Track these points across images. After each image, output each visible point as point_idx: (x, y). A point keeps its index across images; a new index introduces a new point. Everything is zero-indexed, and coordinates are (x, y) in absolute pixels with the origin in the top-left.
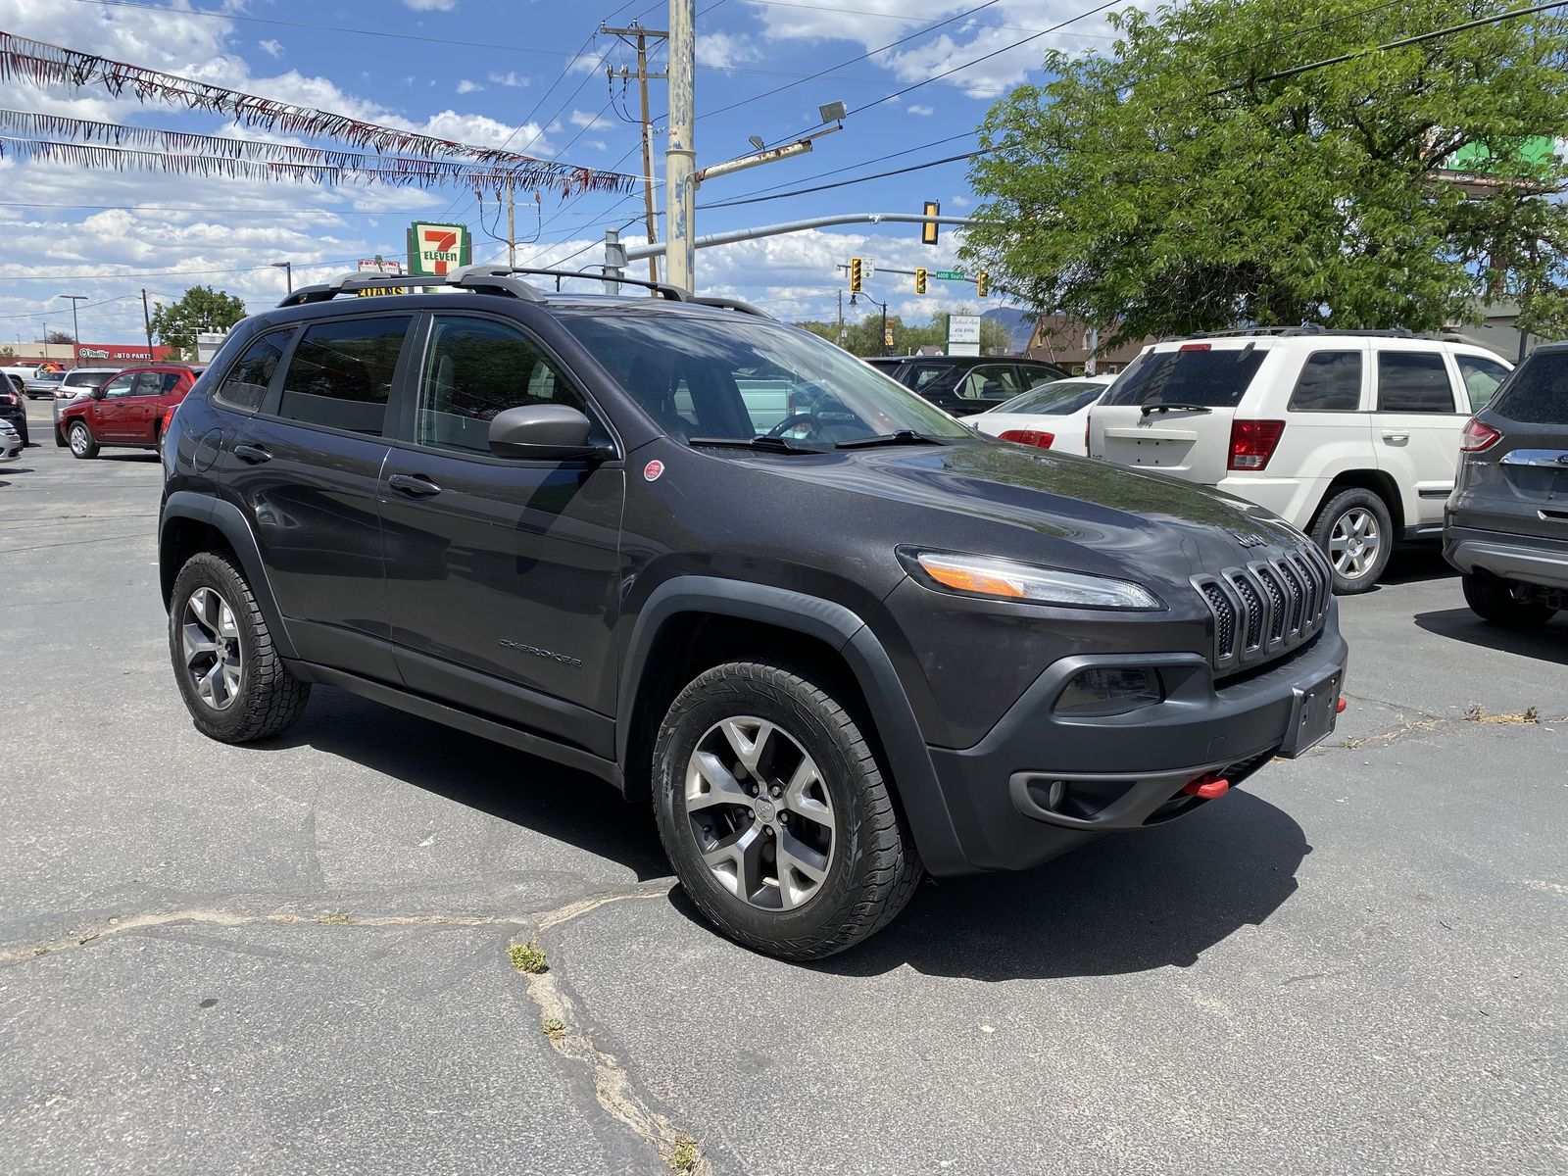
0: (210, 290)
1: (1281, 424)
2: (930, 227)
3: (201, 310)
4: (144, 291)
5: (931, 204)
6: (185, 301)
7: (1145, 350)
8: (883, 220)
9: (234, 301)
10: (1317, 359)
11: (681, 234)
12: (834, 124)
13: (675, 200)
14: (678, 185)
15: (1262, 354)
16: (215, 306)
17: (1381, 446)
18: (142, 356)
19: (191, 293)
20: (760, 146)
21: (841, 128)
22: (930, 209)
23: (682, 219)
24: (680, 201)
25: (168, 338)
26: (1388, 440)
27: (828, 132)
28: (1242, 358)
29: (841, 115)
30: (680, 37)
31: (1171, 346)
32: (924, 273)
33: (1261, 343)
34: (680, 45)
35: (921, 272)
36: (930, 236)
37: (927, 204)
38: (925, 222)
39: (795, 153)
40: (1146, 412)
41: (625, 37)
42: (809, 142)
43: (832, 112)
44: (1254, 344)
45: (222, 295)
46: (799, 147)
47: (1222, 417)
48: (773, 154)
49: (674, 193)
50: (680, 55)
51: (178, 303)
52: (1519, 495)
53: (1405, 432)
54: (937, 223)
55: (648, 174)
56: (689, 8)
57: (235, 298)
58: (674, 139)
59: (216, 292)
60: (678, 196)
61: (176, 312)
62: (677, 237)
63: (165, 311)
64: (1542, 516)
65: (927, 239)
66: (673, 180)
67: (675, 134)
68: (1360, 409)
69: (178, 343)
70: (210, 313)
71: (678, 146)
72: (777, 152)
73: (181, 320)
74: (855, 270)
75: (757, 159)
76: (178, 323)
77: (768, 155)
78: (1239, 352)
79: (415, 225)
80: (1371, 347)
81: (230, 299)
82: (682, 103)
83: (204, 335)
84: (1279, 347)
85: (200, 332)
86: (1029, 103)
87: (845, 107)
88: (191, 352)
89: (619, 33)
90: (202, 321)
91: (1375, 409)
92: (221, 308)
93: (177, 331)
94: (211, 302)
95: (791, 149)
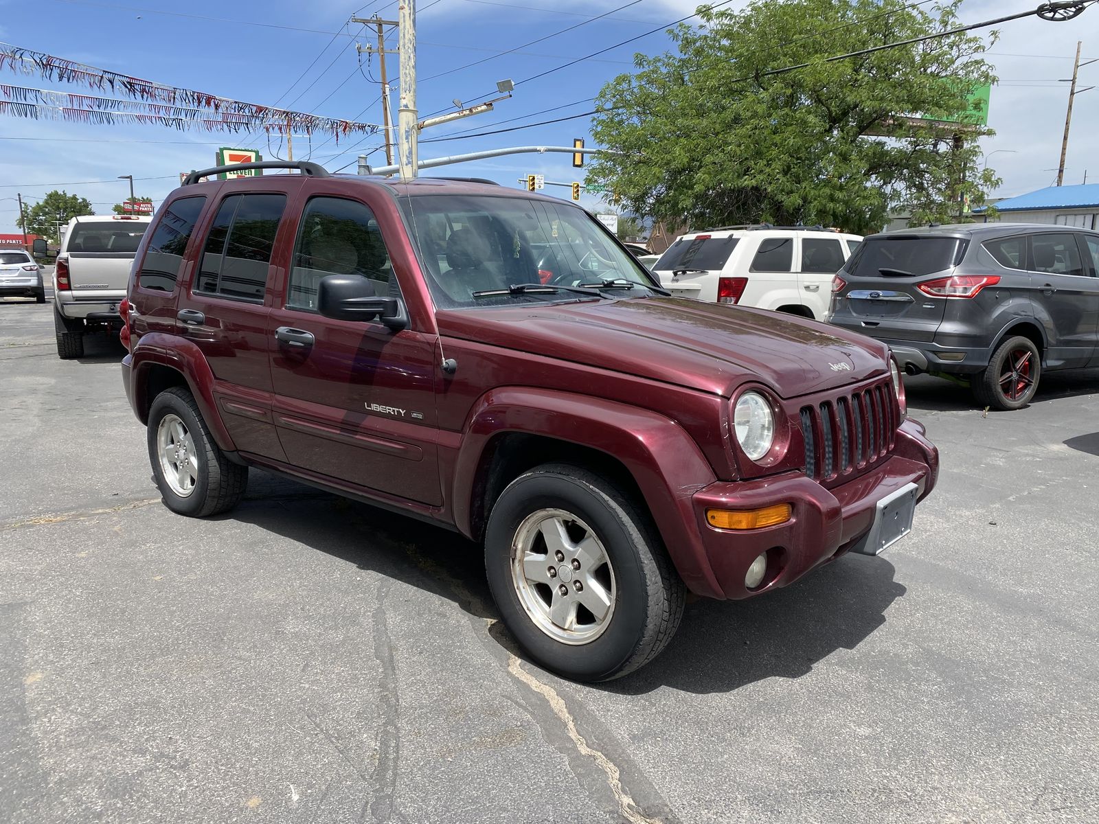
0: (65, 194)
1: (746, 279)
2: (578, 156)
3: (58, 208)
4: (19, 195)
5: (578, 140)
6: (46, 202)
7: (678, 238)
8: (546, 151)
9: (83, 202)
10: (767, 243)
11: (409, 163)
12: (506, 93)
13: (405, 141)
14: (406, 131)
15: (738, 240)
16: (69, 205)
17: (804, 293)
18: (14, 242)
19: (50, 196)
20: (460, 107)
21: (511, 96)
22: (578, 143)
23: (410, 153)
24: (408, 142)
25: (34, 228)
26: (807, 288)
27: (503, 98)
28: (725, 243)
29: (511, 89)
30: (406, 35)
31: (691, 237)
32: (578, 186)
33: (737, 234)
34: (406, 41)
35: (575, 185)
36: (578, 162)
37: (575, 140)
38: (574, 153)
39: (482, 111)
40: (675, 274)
41: (369, 24)
42: (491, 104)
43: (505, 86)
44: (733, 235)
45: (74, 198)
46: (484, 107)
47: (714, 275)
48: (468, 112)
49: (404, 137)
50: (407, 48)
51: (41, 203)
52: (855, 314)
53: (817, 284)
54: (583, 153)
55: (387, 124)
56: (412, 18)
57: (83, 199)
58: (404, 102)
59: (69, 195)
60: (407, 138)
61: (39, 209)
62: (406, 165)
63: (30, 208)
64: (863, 325)
65: (576, 164)
66: (403, 128)
67: (404, 98)
68: (792, 271)
69: (40, 231)
70: (64, 211)
71: (406, 106)
72: (471, 110)
73: (43, 215)
74: (531, 183)
75: (458, 115)
76: (41, 217)
77: (464, 112)
78: (724, 240)
79: (222, 150)
80: (797, 236)
81: (80, 200)
82: (408, 79)
83: (64, 226)
84: (746, 236)
85: (61, 224)
86: (625, 86)
87: (513, 83)
88: (52, 238)
89: (365, 22)
90: (60, 217)
91: (800, 271)
92: (74, 207)
93: (40, 224)
94: (66, 202)
95: (479, 109)
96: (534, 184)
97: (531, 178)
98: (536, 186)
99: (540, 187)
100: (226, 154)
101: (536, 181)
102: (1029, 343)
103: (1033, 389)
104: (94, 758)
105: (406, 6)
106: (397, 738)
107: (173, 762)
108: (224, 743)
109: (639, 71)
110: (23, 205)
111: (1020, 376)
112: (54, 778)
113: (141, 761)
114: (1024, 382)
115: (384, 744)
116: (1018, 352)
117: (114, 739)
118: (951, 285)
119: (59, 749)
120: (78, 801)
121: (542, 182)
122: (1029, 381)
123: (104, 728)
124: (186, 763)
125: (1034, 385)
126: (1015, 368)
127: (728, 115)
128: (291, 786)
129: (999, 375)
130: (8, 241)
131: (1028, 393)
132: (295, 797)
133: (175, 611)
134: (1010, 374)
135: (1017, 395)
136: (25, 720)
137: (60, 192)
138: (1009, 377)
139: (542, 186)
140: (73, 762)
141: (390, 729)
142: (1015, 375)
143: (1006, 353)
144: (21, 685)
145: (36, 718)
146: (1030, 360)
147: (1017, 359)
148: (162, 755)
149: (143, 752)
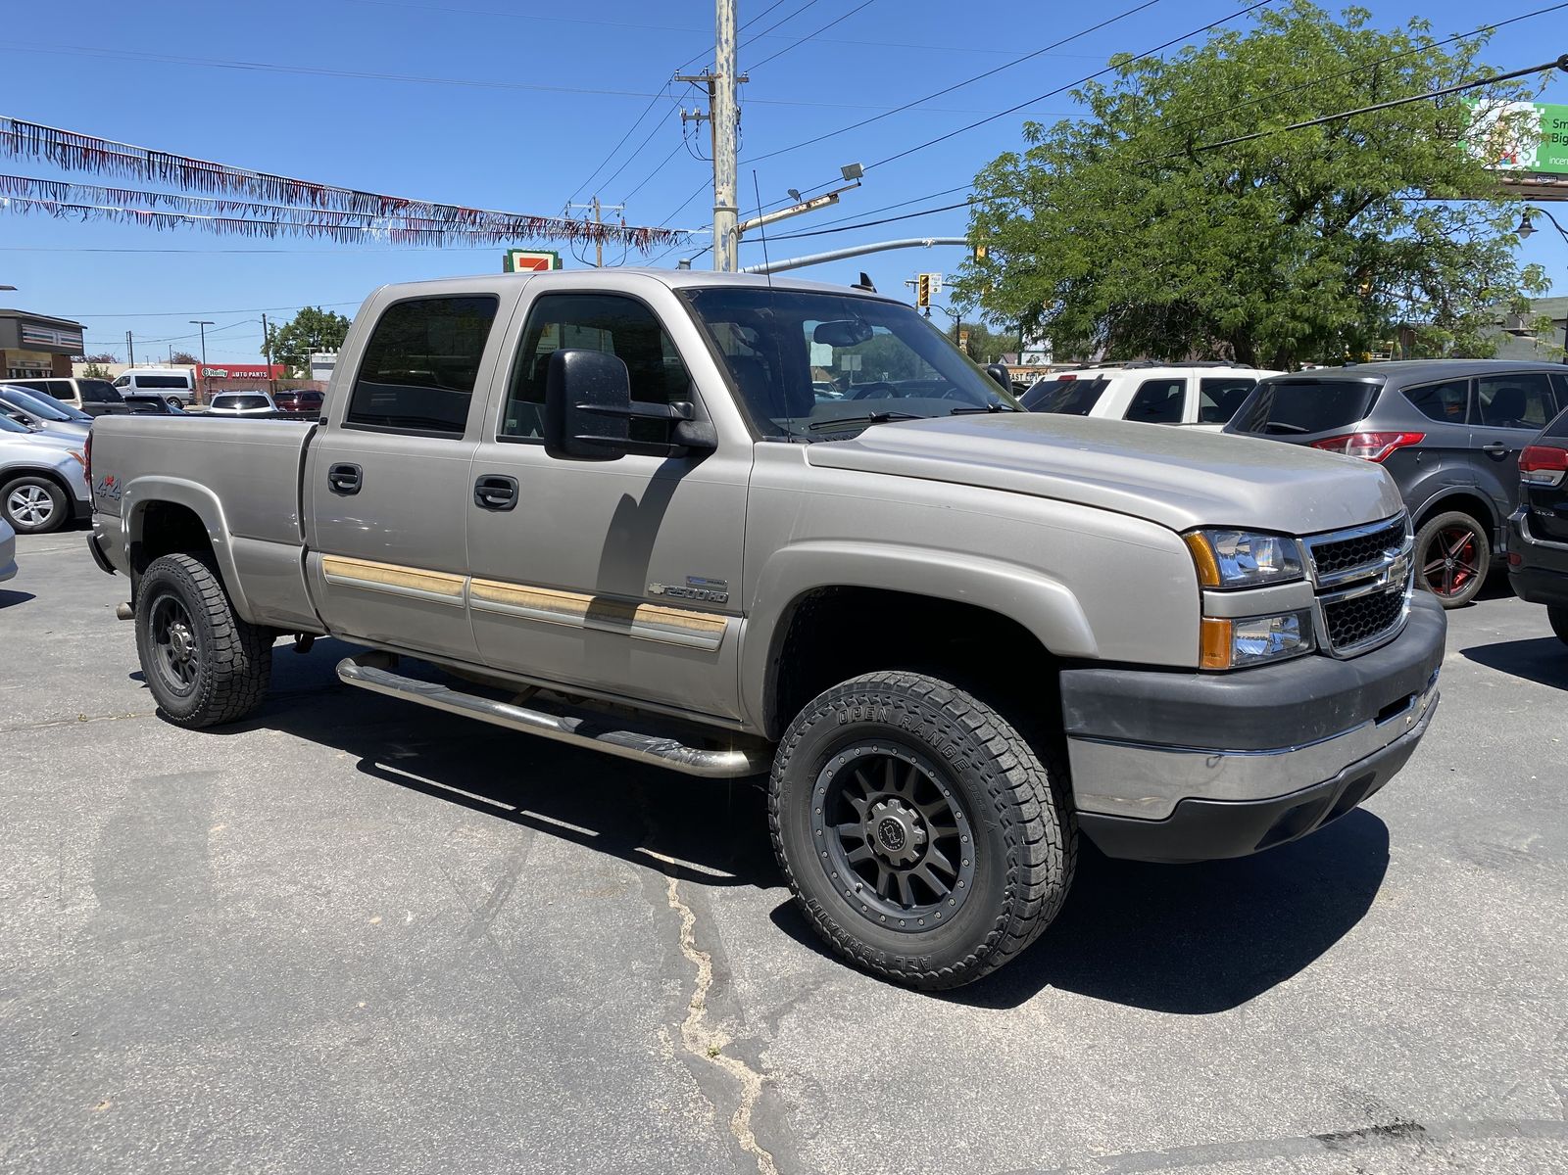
0: (320, 311)
3: (312, 330)
4: (264, 316)
6: (298, 322)
7: (1040, 378)
9: (342, 321)
10: (1148, 385)
12: (854, 181)
13: (721, 249)
14: (723, 236)
15: (1107, 382)
16: (325, 326)
18: (258, 374)
19: (302, 314)
21: (860, 184)
23: (726, 265)
24: (725, 250)
25: (281, 357)
27: (850, 187)
28: (1093, 385)
29: (860, 175)
30: (724, 112)
31: (1053, 377)
33: (1108, 373)
39: (824, 205)
42: (836, 196)
44: (1102, 375)
45: (332, 316)
46: (826, 200)
48: (805, 207)
49: (720, 243)
51: (291, 324)
57: (342, 317)
58: (720, 198)
59: (326, 312)
60: (724, 245)
61: (289, 330)
63: (278, 331)
66: (719, 232)
67: (722, 193)
68: (1183, 421)
69: (290, 361)
70: (320, 333)
71: (723, 203)
72: (809, 205)
73: (293, 339)
74: (923, 286)
75: (792, 211)
76: (291, 342)
77: (800, 207)
78: (1092, 381)
79: (511, 252)
80: (1193, 376)
81: (339, 319)
82: (727, 168)
83: (317, 354)
84: (1120, 376)
85: (313, 352)
86: (1010, 168)
87: (862, 168)
88: (303, 369)
89: (692, 80)
90: (314, 341)
91: (1196, 421)
92: (331, 328)
93: (290, 351)
94: (320, 321)
95: (820, 202)
96: (927, 286)
97: (923, 278)
98: (931, 290)
99: (936, 290)
100: (517, 257)
101: (930, 282)
102: (1469, 520)
103: (1479, 582)
104: (257, 884)
105: (724, 74)
106: (511, 887)
107: (318, 891)
108: (364, 882)
109: (1030, 146)
110: (269, 327)
111: (1457, 564)
112: (221, 896)
113: (292, 889)
114: (1465, 572)
115: (499, 890)
116: (1452, 532)
117: (275, 873)
118: (1353, 445)
119: (229, 877)
120: (239, 911)
121: (940, 283)
122: (1473, 571)
123: (269, 865)
124: (329, 892)
125: (1480, 576)
126: (1448, 553)
127: (1148, 204)
128: (409, 912)
129: (1423, 563)
130: (250, 374)
131: (1469, 588)
132: (409, 919)
133: (349, 784)
134: (1441, 561)
135: (1452, 591)
136: (205, 857)
137: (315, 309)
138: (1441, 565)
139: (939, 290)
140: (239, 886)
141: (509, 880)
142: (1449, 564)
143: (1433, 532)
144: (206, 833)
145: (214, 856)
146: (1471, 542)
147: (1452, 541)
148: (311, 886)
149: (296, 883)
